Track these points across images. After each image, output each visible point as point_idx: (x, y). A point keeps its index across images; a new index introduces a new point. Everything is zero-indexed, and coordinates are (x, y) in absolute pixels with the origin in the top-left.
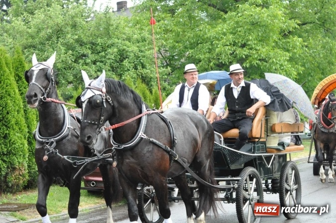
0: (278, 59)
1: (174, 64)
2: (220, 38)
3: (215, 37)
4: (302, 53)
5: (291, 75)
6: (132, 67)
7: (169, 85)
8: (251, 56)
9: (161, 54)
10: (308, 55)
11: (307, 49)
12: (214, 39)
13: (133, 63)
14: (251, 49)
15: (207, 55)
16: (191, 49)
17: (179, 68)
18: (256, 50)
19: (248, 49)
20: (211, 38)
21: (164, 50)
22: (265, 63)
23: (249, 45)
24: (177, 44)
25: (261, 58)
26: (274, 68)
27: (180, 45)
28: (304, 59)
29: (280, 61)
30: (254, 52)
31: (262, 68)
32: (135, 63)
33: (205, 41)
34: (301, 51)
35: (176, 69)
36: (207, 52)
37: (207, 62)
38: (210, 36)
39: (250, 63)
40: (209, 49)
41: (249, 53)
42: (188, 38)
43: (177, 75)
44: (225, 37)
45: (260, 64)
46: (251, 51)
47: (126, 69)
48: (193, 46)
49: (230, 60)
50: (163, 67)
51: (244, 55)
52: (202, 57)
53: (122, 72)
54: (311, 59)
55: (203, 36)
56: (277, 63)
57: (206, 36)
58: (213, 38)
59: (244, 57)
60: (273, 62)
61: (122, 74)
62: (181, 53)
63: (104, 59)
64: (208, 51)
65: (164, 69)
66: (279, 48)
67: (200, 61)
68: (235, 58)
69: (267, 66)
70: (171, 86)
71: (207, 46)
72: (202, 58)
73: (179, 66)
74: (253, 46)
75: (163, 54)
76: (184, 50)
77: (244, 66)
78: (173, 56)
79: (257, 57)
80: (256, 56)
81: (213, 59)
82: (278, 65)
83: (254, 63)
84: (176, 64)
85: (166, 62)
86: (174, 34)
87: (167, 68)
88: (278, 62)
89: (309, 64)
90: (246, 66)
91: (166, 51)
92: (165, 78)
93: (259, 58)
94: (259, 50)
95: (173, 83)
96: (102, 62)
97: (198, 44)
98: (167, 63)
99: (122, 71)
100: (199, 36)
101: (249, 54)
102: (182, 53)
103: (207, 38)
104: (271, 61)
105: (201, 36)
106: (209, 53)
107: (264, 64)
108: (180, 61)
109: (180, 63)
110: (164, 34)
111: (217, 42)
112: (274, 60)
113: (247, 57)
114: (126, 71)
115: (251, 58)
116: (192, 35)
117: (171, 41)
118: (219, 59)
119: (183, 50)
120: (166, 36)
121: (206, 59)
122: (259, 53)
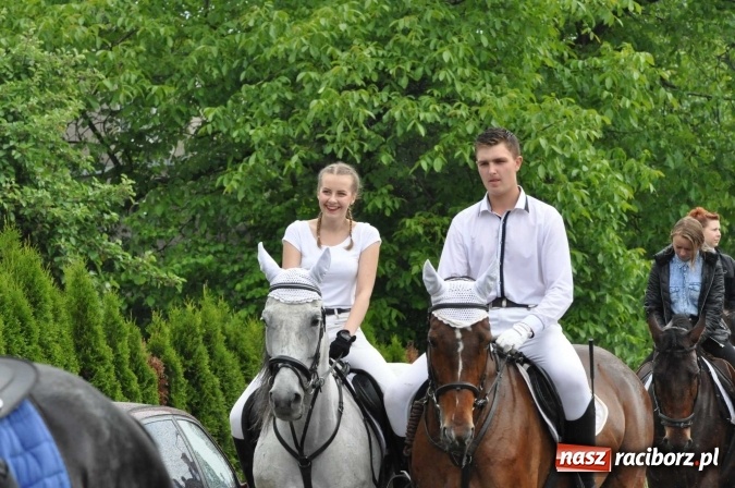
0: (559, 137)
1: (144, 168)
2: (325, 60)
3: (307, 54)
4: (652, 113)
5: (610, 199)
7: (126, 248)
8: (448, 128)
9: (93, 128)
10: (676, 118)
11: (670, 96)
12: (302, 65)
14: (450, 99)
15: (277, 128)
16: (212, 104)
17: (164, 181)
18: (471, 103)
19: (440, 100)
20: (292, 59)
21: (103, 112)
23: (441, 84)
24: (155, 88)
26: (541, 172)
27: (169, 90)
28: (658, 136)
29: (564, 144)
30: (463, 112)
33: (268, 70)
34: (650, 105)
35: (155, 185)
36: (274, 116)
37: (277, 156)
38: (287, 52)
39: (446, 155)
40: (283, 102)
41: (443, 115)
42: (200, 60)
43: (159, 210)
44: (345, 55)
46: (450, 109)
48: (219, 92)
49: (367, 147)
50: (103, 178)
51: (423, 123)
52: (256, 134)
54: (684, 132)
55: (259, 51)
56: (554, 154)
57: (268, 53)
58: (299, 60)
59: (422, 131)
60: (538, 148)
62: (174, 123)
64: (277, 109)
65: (107, 186)
66: (562, 94)
67: (249, 153)
68: (386, 135)
70: (134, 255)
71: (276, 89)
72: (256, 140)
73: (164, 174)
74: (459, 88)
75: (99, 127)
76: (184, 109)
77: (424, 165)
78: (140, 136)
79: (475, 133)
80: (470, 129)
81: (300, 141)
82: (557, 161)
83: (461, 156)
84: (155, 164)
85: (112, 156)
86: (142, 47)
87: (117, 181)
88: (558, 150)
89: (678, 154)
90: (432, 169)
91: (113, 113)
92: (111, 221)
94: (481, 104)
95: (142, 243)
97: (239, 85)
98: (115, 161)
100: (244, 52)
101: (442, 122)
102: (178, 120)
103: (274, 58)
105: (251, 51)
106: (284, 117)
108: (167, 155)
109: (166, 163)
110: (103, 46)
111: (313, 75)
112: (543, 142)
113: (435, 130)
115: (449, 137)
116: (214, 50)
117: (134, 77)
118: (323, 141)
119: (179, 112)
120: (111, 55)
121: (273, 144)
122: (482, 116)
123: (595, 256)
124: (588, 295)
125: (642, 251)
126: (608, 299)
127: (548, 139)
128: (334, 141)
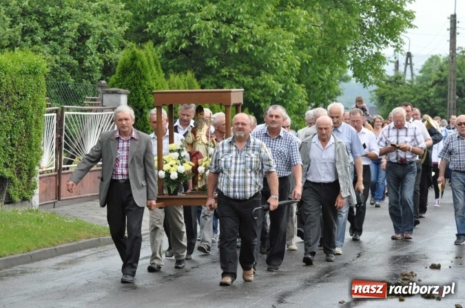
0: (282, 42)
2: (196, 9)
3: (190, 6)
6: (95, 49)
8: (240, 37)
13: (97, 43)
14: (241, 26)
15: (177, 33)
18: (249, 28)
19: (238, 26)
22: (260, 48)
23: (238, 20)
25: (255, 41)
26: (274, 55)
29: (283, 45)
30: (246, 31)
31: (255, 54)
32: (99, 43)
36: (175, 28)
37: (176, 43)
39: (239, 47)
40: (178, 23)
41: (239, 32)
45: (253, 49)
46: (241, 30)
47: (89, 52)
51: (232, 34)
53: (82, 56)
59: (231, 37)
60: (273, 46)
61: (83, 59)
63: (58, 37)
64: (176, 26)
67: (165, 41)
69: (265, 53)
71: (175, 18)
74: (244, 22)
77: (231, 50)
80: (248, 38)
81: (185, 38)
83: (245, 48)
90: (234, 52)
93: (252, 40)
94: (252, 28)
96: (55, 40)
99: (81, 54)
101: (238, 34)
104: (269, 45)
106: (179, 29)
107: (259, 50)
111: (192, 14)
112: (275, 44)
113: (235, 36)
114: (88, 55)
115: (241, 40)
118: (195, 39)
121: (175, 38)
122: (254, 33)
123: (286, 86)
124: (283, 101)
125: (303, 85)
126: (290, 102)
127: (278, 43)
128: (199, 39)
